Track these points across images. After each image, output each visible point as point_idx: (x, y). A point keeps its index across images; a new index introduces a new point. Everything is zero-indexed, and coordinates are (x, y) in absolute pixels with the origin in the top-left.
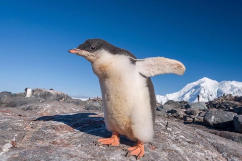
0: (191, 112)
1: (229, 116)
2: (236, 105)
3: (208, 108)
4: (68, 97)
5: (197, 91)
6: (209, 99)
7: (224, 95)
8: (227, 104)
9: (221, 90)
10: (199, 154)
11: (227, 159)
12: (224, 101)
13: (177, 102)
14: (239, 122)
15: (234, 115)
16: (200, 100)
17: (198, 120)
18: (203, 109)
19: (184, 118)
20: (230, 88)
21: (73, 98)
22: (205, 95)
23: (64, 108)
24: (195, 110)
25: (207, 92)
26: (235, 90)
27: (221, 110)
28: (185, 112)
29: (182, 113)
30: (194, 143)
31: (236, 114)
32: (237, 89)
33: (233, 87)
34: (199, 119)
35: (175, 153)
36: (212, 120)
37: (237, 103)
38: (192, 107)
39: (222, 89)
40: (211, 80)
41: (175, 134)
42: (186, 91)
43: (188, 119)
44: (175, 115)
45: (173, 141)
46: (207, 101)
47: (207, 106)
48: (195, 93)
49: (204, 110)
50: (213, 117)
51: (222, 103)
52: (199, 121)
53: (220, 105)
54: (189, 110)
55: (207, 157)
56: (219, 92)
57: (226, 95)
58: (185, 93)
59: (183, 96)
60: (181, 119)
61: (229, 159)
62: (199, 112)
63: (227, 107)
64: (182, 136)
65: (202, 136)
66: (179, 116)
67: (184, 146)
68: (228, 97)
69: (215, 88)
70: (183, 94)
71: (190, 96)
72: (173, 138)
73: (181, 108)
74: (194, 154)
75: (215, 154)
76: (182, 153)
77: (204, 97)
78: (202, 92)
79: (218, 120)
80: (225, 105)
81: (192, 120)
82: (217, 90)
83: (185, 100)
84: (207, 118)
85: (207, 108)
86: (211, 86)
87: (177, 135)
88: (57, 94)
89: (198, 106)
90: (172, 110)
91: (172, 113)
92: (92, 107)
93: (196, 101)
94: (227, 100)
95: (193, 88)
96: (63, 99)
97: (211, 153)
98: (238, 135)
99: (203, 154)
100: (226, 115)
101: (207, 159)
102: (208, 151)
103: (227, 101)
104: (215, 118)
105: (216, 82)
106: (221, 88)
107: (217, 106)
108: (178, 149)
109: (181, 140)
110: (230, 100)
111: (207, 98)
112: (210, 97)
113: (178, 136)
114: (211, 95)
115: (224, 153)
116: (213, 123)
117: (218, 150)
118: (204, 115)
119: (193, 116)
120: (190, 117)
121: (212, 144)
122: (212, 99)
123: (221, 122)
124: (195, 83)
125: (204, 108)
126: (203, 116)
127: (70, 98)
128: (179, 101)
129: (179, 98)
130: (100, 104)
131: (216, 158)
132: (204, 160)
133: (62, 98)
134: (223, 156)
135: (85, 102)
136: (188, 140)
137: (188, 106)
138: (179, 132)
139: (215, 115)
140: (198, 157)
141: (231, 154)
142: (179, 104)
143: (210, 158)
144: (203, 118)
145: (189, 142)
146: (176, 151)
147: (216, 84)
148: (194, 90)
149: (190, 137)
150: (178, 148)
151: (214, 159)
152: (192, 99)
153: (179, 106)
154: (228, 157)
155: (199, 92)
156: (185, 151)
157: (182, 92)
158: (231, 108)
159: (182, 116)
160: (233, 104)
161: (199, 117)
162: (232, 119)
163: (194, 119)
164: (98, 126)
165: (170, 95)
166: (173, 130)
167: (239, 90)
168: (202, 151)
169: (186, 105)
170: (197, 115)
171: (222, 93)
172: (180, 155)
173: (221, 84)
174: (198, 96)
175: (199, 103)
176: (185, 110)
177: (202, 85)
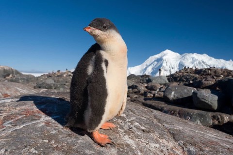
0: (152, 87)
1: (189, 91)
2: (196, 79)
3: (169, 81)
4: (17, 73)
5: (159, 64)
6: (170, 72)
7: (185, 68)
8: (188, 77)
9: (182, 62)
10: (153, 145)
11: (183, 148)
12: (185, 74)
13: (138, 76)
14: (198, 98)
15: (193, 90)
16: (162, 74)
17: (158, 95)
18: (164, 83)
19: (145, 94)
20: (191, 60)
21: (23, 73)
22: (167, 68)
23: (8, 89)
24: (156, 85)
25: (169, 64)
26: (195, 63)
27: (182, 84)
28: (146, 87)
29: (142, 88)
30: (149, 132)
31: (196, 89)
32: (198, 62)
33: (194, 59)
34: (160, 94)
35: (126, 148)
36: (172, 95)
37: (197, 75)
38: (153, 81)
39: (184, 62)
40: (173, 53)
41: (129, 122)
42: (148, 64)
43: (149, 95)
44: (136, 90)
45: (126, 132)
46: (168, 74)
47: (168, 79)
48: (157, 66)
49: (165, 85)
50: (173, 93)
51: (183, 76)
52: (160, 96)
53: (181, 78)
54: (150, 84)
55: (162, 148)
56: (181, 65)
57: (187, 68)
58: (147, 66)
59: (146, 69)
60: (142, 95)
61: (185, 148)
62: (159, 87)
63: (188, 80)
64: (137, 124)
65: (159, 121)
66: (140, 91)
67: (137, 137)
68: (189, 70)
69: (177, 61)
70: (145, 67)
71: (153, 69)
72: (126, 127)
73: (142, 83)
74: (148, 146)
75: (171, 144)
76: (134, 146)
77: (166, 70)
78: (164, 64)
79: (178, 96)
80: (186, 78)
81: (152, 96)
82: (178, 62)
83: (147, 74)
84: (167, 93)
85: (167, 82)
86: (173, 58)
87: (132, 122)
88: (4, 70)
89: (159, 80)
90: (133, 85)
91: (133, 89)
92: (44, 85)
93: (158, 74)
94: (187, 72)
95: (155, 61)
96: (11, 76)
97: (166, 143)
98: (196, 111)
99: (157, 145)
100: (186, 91)
101: (162, 151)
102: (164, 140)
103: (188, 74)
104: (175, 93)
105: (178, 54)
106: (182, 61)
107: (178, 79)
108: (131, 142)
109: (135, 128)
110: (191, 73)
111: (169, 71)
112: (172, 70)
113: (132, 124)
114: (173, 68)
115: (180, 141)
116: (173, 99)
117: (174, 138)
118: (164, 90)
119: (153, 92)
120: (151, 93)
121: (169, 130)
122: (173, 72)
123: (181, 98)
124: (158, 56)
125: (166, 81)
126: (164, 92)
127: (21, 74)
128: (141, 74)
129: (141, 72)
130: (55, 81)
131: (172, 149)
132: (158, 152)
133: (8, 75)
134: (179, 145)
135: (38, 78)
136: (143, 128)
137: (149, 81)
138: (134, 118)
139: (175, 91)
140: (151, 149)
141: (187, 142)
142: (141, 78)
143: (165, 149)
144: (163, 93)
145: (143, 131)
146: (128, 145)
147: (178, 57)
148: (156, 63)
149: (146, 124)
150: (130, 140)
151: (170, 150)
152: (154, 73)
153: (141, 80)
154: (184, 147)
155: (161, 65)
156: (138, 144)
157: (144, 65)
158: (191, 82)
159: (142, 92)
160: (193, 77)
161: (160, 93)
162: (191, 94)
163: (154, 95)
164: (36, 118)
165: (132, 68)
166: (127, 116)
167: (199, 63)
168: (157, 142)
169: (147, 79)
170: (158, 90)
171: (183, 66)
172: (132, 150)
173: (183, 57)
174: (160, 70)
175: (160, 77)
176: (146, 85)
177: (164, 58)
